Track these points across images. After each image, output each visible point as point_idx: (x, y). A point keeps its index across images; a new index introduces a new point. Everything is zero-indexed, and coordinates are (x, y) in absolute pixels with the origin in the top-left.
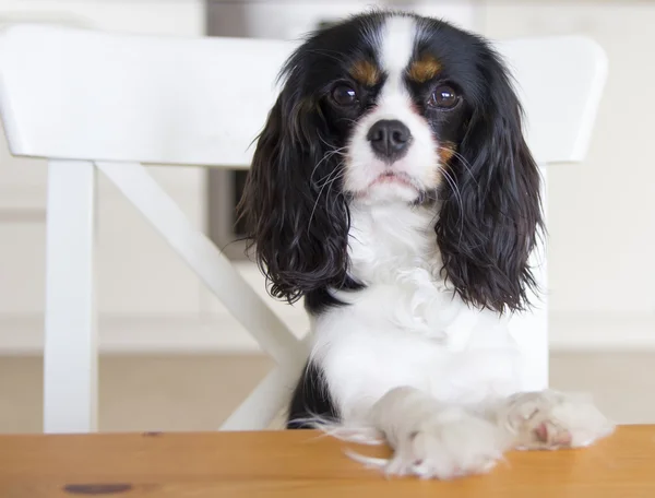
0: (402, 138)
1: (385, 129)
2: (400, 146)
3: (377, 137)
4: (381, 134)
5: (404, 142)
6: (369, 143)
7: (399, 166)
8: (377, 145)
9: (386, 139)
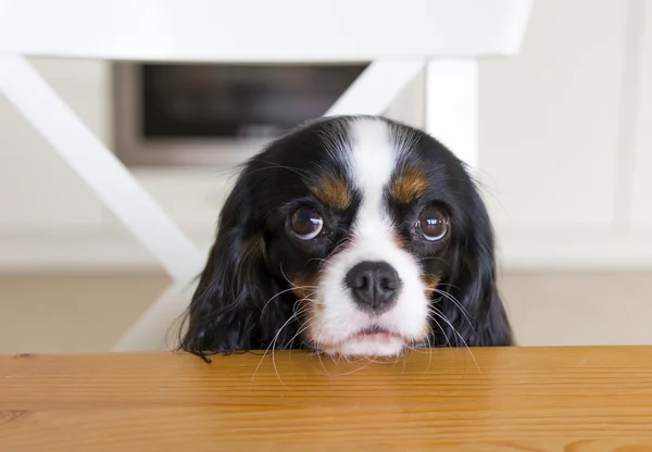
0: (391, 285)
1: (370, 274)
2: (388, 294)
3: (359, 283)
4: (365, 281)
5: (392, 289)
6: (349, 290)
7: (386, 319)
8: (360, 293)
9: (371, 287)
